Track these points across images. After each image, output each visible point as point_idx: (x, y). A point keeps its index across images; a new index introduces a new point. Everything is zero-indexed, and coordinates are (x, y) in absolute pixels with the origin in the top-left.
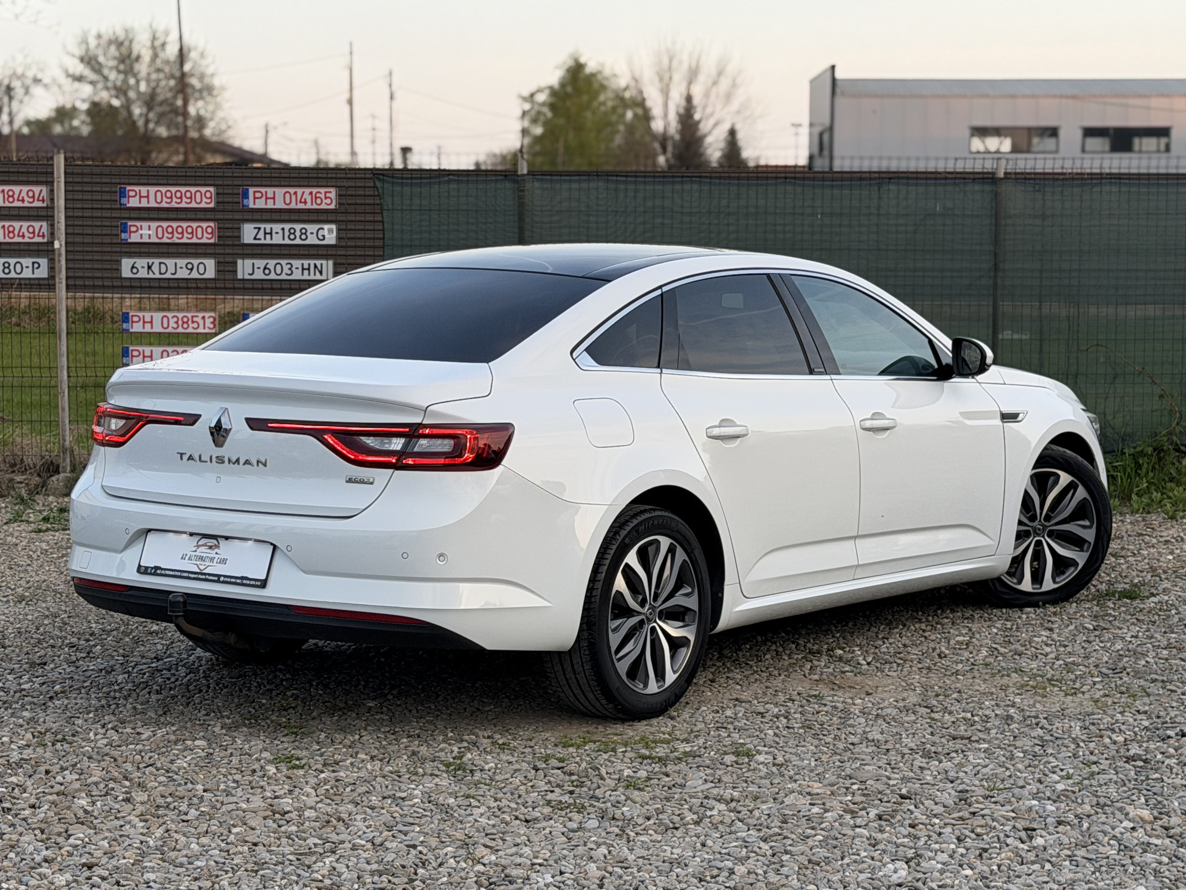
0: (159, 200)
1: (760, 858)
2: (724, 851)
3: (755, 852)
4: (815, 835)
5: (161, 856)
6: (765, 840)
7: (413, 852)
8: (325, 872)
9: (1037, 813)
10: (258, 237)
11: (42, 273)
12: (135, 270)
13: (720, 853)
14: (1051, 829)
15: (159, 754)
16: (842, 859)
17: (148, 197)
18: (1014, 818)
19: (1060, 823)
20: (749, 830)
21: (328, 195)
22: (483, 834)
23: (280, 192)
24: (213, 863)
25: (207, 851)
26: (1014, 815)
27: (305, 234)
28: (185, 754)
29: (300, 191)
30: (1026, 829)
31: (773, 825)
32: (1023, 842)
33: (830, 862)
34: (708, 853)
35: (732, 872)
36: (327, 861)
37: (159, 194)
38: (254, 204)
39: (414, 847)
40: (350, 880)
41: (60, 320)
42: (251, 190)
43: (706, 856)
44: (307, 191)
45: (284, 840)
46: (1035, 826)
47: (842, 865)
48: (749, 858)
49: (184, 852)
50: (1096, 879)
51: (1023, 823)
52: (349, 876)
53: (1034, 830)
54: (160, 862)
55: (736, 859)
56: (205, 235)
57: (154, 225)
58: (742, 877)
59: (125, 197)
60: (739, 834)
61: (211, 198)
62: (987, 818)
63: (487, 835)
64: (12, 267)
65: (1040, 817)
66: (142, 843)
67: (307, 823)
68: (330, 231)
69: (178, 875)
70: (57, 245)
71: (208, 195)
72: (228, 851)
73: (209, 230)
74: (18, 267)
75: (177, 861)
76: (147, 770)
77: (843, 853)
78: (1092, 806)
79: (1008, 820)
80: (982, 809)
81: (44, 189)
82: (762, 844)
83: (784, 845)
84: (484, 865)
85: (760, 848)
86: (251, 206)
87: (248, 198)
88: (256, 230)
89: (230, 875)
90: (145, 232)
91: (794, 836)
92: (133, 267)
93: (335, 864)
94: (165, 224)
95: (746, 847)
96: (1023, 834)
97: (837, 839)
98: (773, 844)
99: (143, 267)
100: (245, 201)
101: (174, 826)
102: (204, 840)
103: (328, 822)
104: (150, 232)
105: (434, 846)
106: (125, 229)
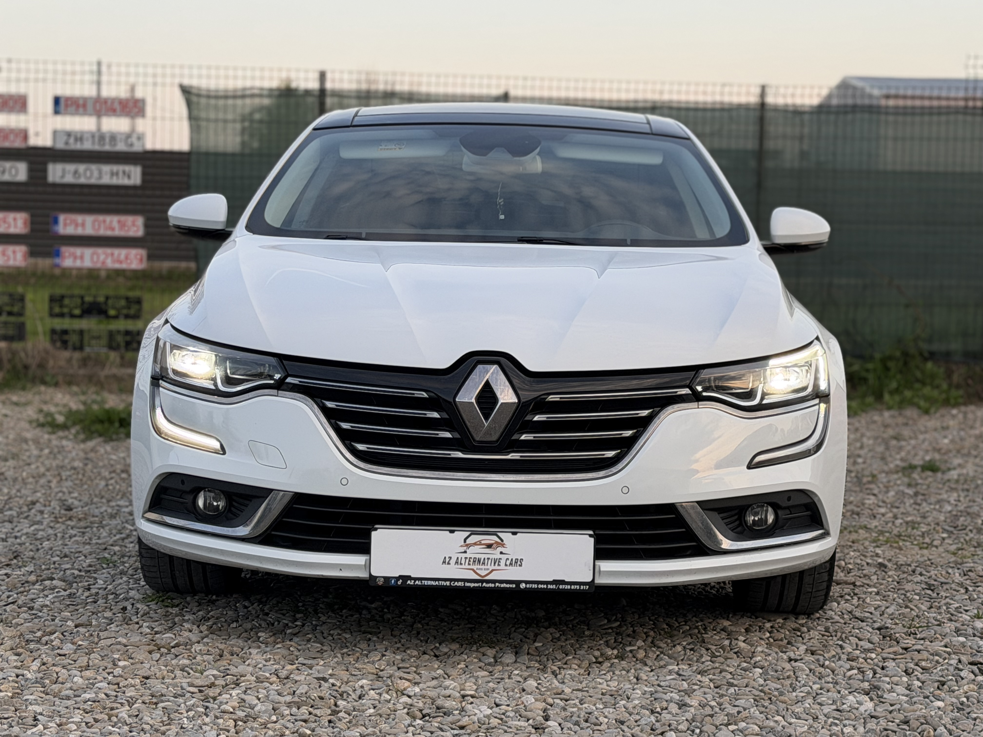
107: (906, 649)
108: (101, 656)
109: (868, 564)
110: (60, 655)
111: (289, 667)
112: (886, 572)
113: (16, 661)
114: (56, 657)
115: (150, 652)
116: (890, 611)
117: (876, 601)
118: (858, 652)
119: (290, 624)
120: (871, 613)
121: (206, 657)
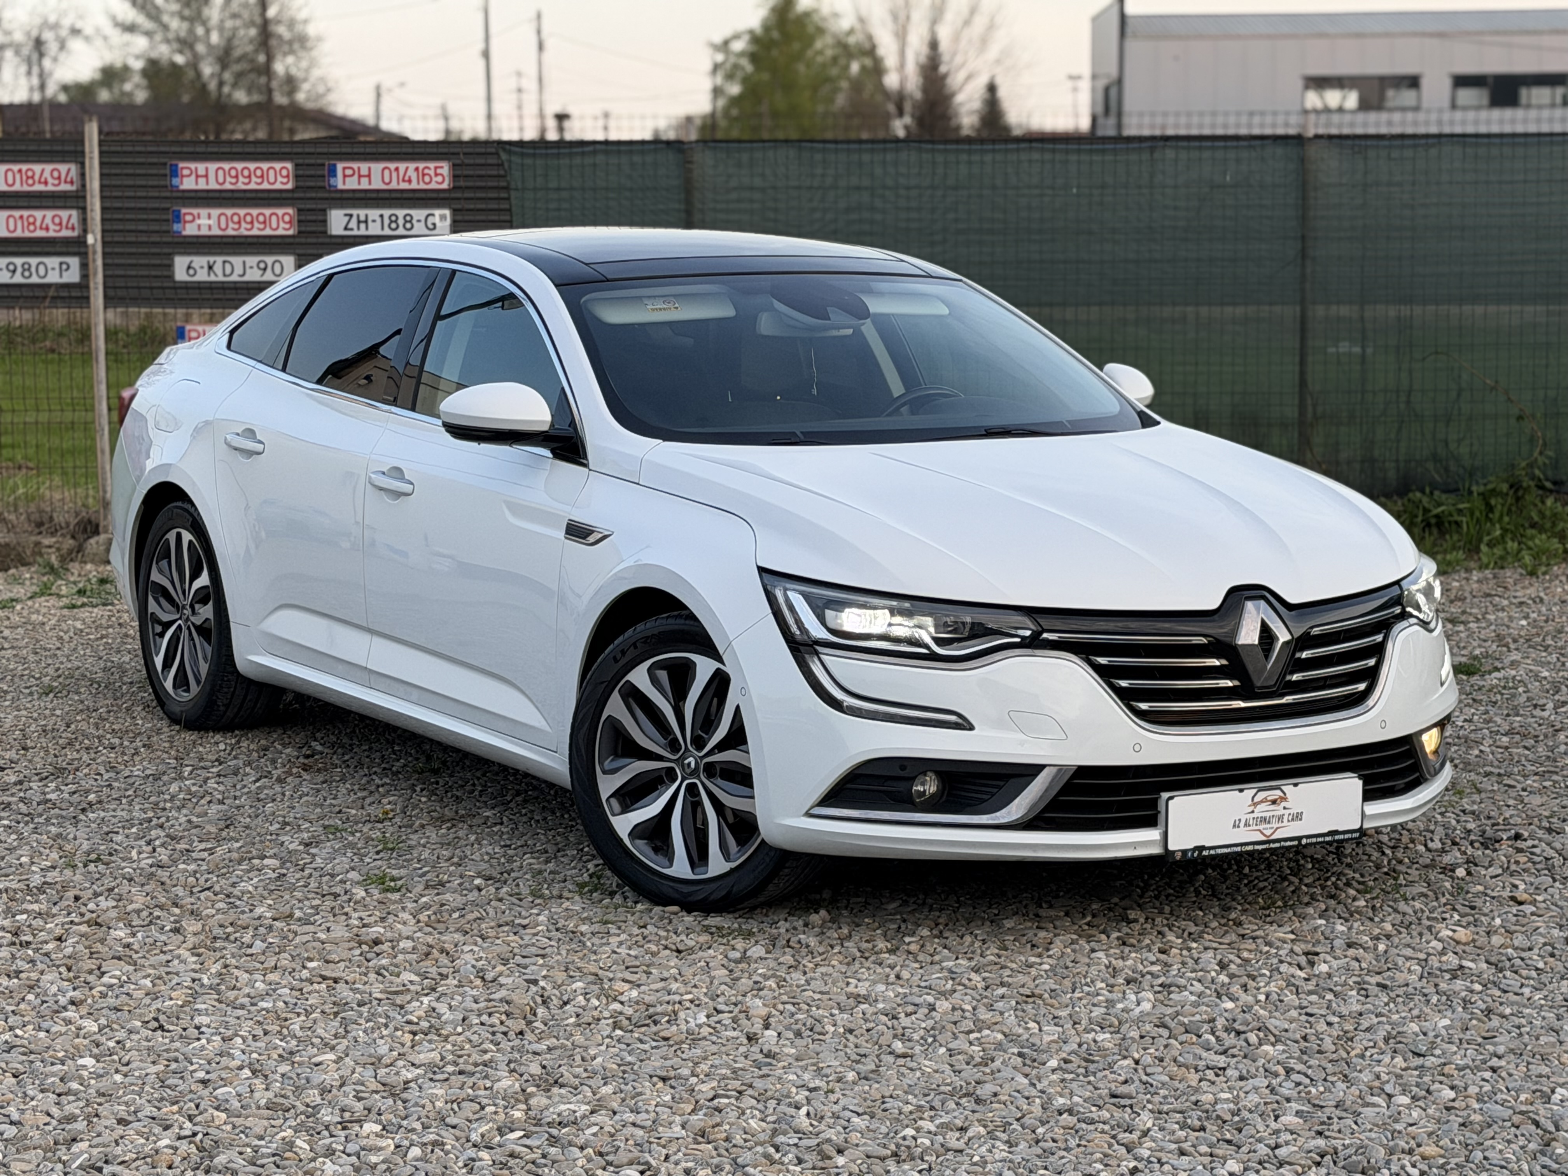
0: (221, 180)
1: (969, 991)
2: (923, 984)
3: (964, 985)
4: (1041, 964)
5: (216, 997)
6: (976, 970)
7: (534, 989)
8: (421, 1013)
9: (1322, 933)
10: (350, 226)
11: (73, 276)
12: (191, 272)
13: (919, 986)
14: (1338, 952)
15: (218, 876)
16: (1073, 992)
17: (206, 176)
18: (1292, 941)
19: (1350, 945)
20: (957, 958)
21: (439, 171)
22: (623, 967)
23: (377, 167)
24: (282, 1004)
25: (274, 990)
26: (1293, 937)
27: (410, 221)
28: (251, 875)
29: (402, 166)
30: (1306, 954)
31: (988, 952)
32: (1301, 968)
33: (1058, 995)
34: (902, 986)
35: (932, 1008)
36: (426, 1000)
37: (221, 173)
38: (344, 183)
39: (535, 982)
40: (452, 1022)
41: (97, 337)
42: (340, 166)
43: (900, 990)
44: (412, 166)
45: (372, 976)
46: (1318, 950)
47: (1071, 998)
48: (955, 991)
49: (247, 990)
50: (1389, 1011)
51: (1303, 946)
52: (452, 1017)
53: (1317, 954)
54: (216, 1004)
55: (939, 993)
56: (282, 225)
57: (215, 212)
58: (945, 1013)
59: (177, 176)
60: (944, 964)
61: (288, 176)
62: (1259, 941)
63: (627, 968)
64: (33, 269)
65: (1326, 938)
66: (194, 980)
67: (400, 957)
68: (443, 217)
69: (238, 1018)
70: (90, 239)
71: (284, 172)
72: (301, 990)
73: (287, 218)
74: (42, 268)
75: (237, 1002)
76: (202, 896)
77: (1074, 984)
78: (1393, 925)
79: (1284, 942)
80: (1253, 931)
81: (73, 168)
82: (973, 975)
83: (1001, 976)
84: (622, 1003)
85: (970, 980)
86: (340, 186)
87: (335, 176)
88: (347, 218)
89: (303, 1018)
90: (203, 221)
91: (1014, 966)
92: (189, 267)
93: (434, 1004)
94: (229, 212)
95: (953, 979)
96: (1303, 960)
97: (1067, 968)
98: (987, 975)
99: (202, 267)
100: (332, 181)
101: (234, 961)
102: (271, 977)
103: (427, 954)
104: (211, 222)
105: (560, 982)
106: (178, 218)
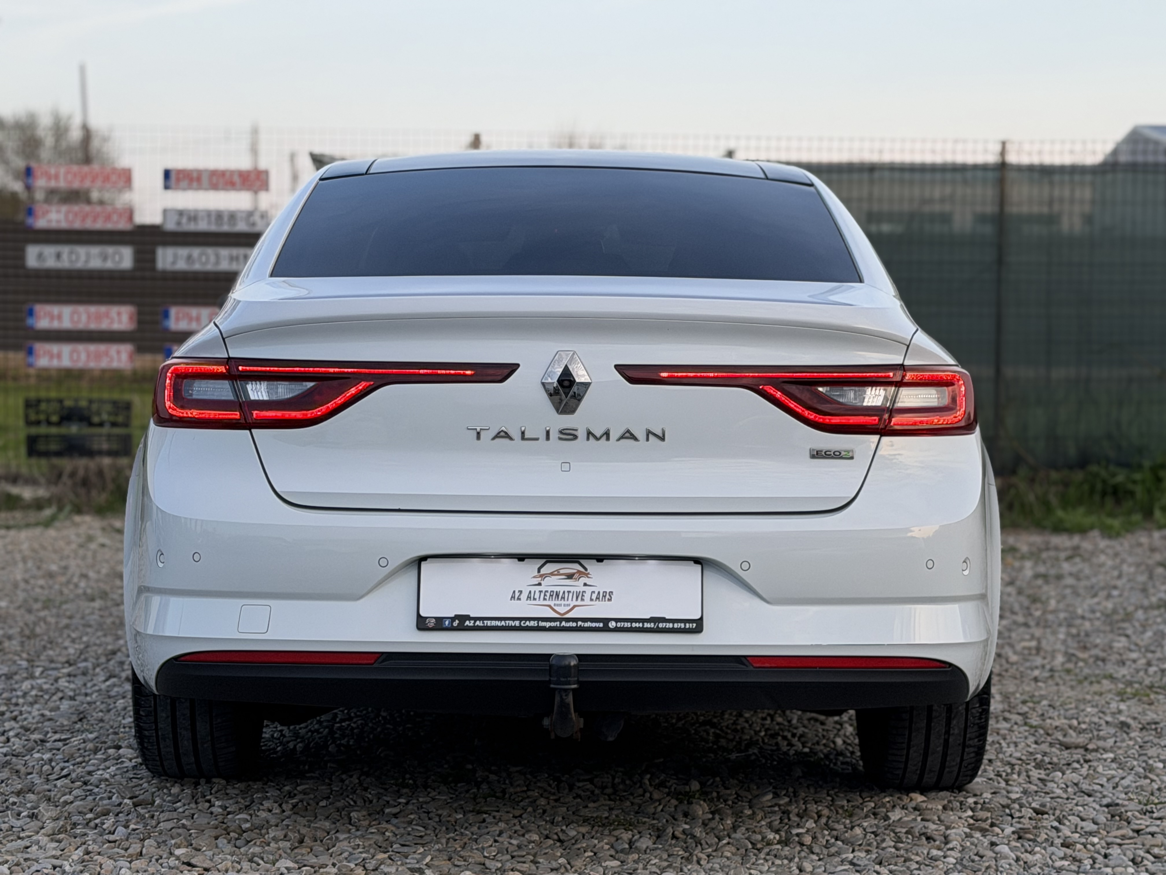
10: (181, 224)
12: (42, 260)
90: (54, 216)
92: (39, 256)
99: (51, 256)
106: (31, 214)
107: (1138, 831)
108: (158, 843)
109: (1107, 723)
110: (110, 842)
111: (381, 856)
112: (1128, 734)
113: (54, 849)
114: (104, 844)
115: (216, 838)
116: (1125, 782)
117: (1110, 769)
118: (1077, 835)
119: (391, 802)
120: (1102, 786)
121: (282, 844)
